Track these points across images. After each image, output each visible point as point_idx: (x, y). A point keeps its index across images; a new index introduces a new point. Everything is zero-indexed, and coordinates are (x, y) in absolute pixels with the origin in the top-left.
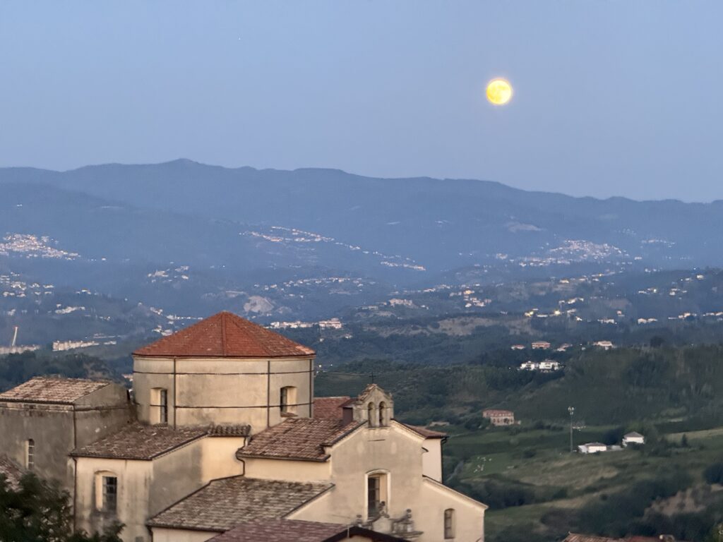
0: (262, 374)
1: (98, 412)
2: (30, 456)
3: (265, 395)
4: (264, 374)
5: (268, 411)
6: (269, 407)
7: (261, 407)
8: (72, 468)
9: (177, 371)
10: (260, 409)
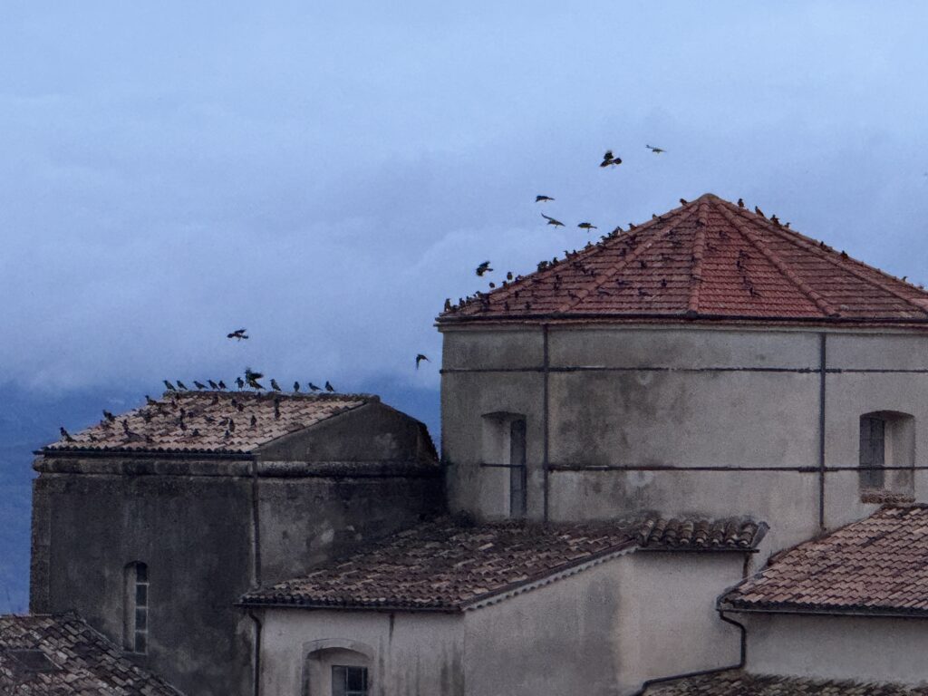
0: (801, 371)
1: (328, 482)
2: (138, 613)
3: (812, 433)
4: (807, 371)
5: (822, 480)
6: (821, 470)
7: (801, 470)
8: (248, 644)
9: (553, 363)
10: (797, 474)
